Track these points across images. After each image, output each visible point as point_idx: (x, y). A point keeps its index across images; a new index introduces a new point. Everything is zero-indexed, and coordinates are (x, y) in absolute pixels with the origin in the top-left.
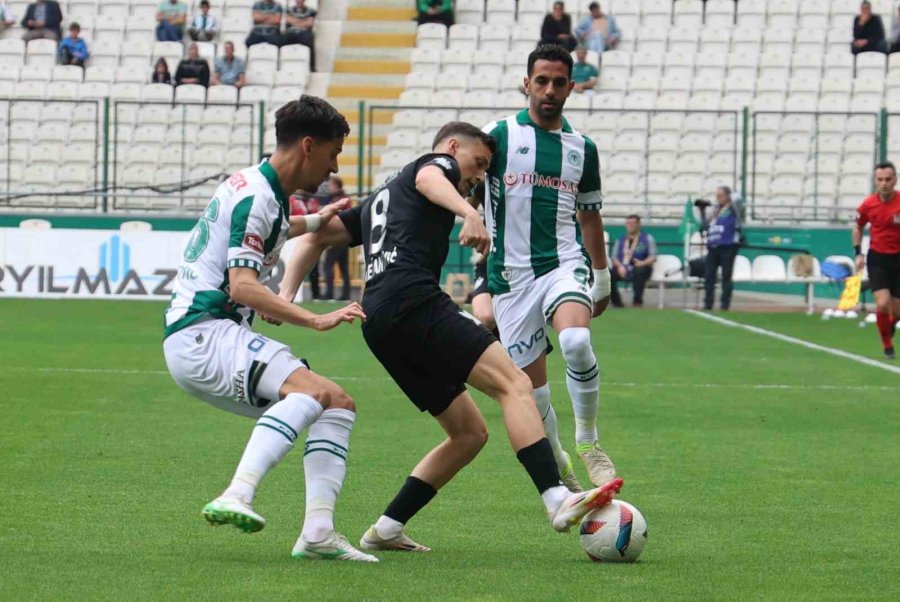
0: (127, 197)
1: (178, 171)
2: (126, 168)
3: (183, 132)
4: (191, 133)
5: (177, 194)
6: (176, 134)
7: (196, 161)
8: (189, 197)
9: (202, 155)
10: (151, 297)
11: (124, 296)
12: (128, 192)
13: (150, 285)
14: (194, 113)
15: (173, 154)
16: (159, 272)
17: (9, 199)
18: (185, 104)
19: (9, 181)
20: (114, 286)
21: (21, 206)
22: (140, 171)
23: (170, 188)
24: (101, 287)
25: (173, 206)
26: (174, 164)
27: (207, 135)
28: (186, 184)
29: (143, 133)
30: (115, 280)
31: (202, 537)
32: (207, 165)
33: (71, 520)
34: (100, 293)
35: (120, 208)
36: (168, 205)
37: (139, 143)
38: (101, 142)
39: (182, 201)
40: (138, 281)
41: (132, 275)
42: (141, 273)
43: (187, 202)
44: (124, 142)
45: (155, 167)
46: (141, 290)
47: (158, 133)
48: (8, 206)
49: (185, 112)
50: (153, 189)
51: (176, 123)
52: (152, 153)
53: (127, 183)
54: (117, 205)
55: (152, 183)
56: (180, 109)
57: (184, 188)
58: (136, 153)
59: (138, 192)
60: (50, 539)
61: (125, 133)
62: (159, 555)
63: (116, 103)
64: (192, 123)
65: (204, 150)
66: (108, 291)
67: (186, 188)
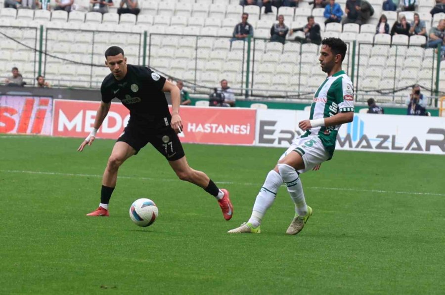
0: (363, 95)
1: (392, 81)
2: (364, 79)
3: (396, 60)
4: (400, 61)
5: (391, 94)
6: (391, 61)
7: (402, 76)
8: (397, 96)
9: (405, 73)
10: (374, 150)
11: (359, 149)
12: (364, 93)
13: (374, 144)
14: (402, 50)
15: (389, 72)
16: (379, 137)
17: (299, 95)
18: (397, 45)
19: (299, 85)
20: (354, 144)
21: (305, 99)
22: (371, 81)
23: (387, 91)
24: (347, 144)
25: (389, 101)
26: (390, 78)
27: (408, 62)
28: (396, 89)
29: (373, 60)
30: (355, 140)
31: (398, 281)
32: (408, 79)
33: (327, 270)
34: (346, 147)
35: (359, 101)
36: (386, 100)
37: (371, 66)
38: (350, 65)
39: (393, 98)
40: (368, 141)
41: (364, 138)
42: (369, 137)
43: (396, 99)
44: (363, 65)
45: (379, 79)
46: (369, 146)
47: (381, 61)
48: (299, 98)
49: (397, 49)
50: (378, 91)
51: (392, 55)
52: (378, 72)
53: (364, 88)
54: (358, 100)
55: (378, 88)
56: (394, 48)
57: (394, 92)
58: (369, 71)
59: (369, 93)
60: (315, 280)
61: (363, 60)
62: (374, 290)
63: (359, 44)
64: (400, 56)
65: (406, 71)
66: (351, 146)
67: (396, 91)
